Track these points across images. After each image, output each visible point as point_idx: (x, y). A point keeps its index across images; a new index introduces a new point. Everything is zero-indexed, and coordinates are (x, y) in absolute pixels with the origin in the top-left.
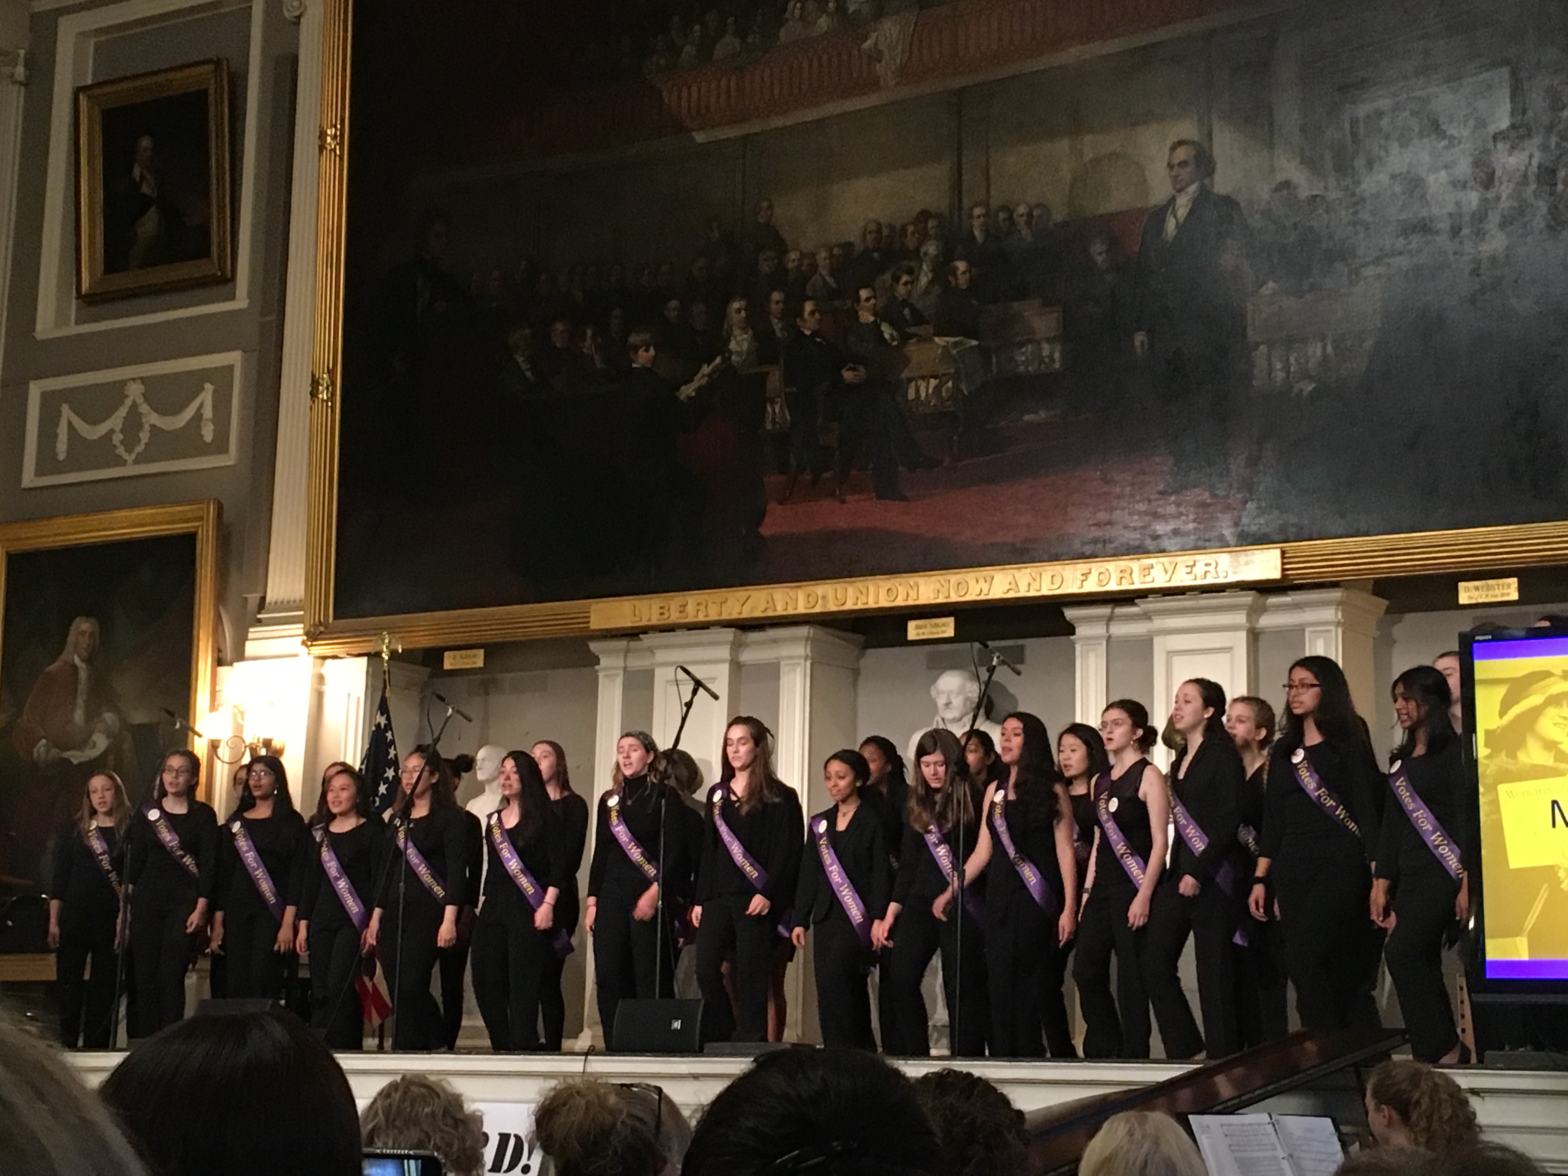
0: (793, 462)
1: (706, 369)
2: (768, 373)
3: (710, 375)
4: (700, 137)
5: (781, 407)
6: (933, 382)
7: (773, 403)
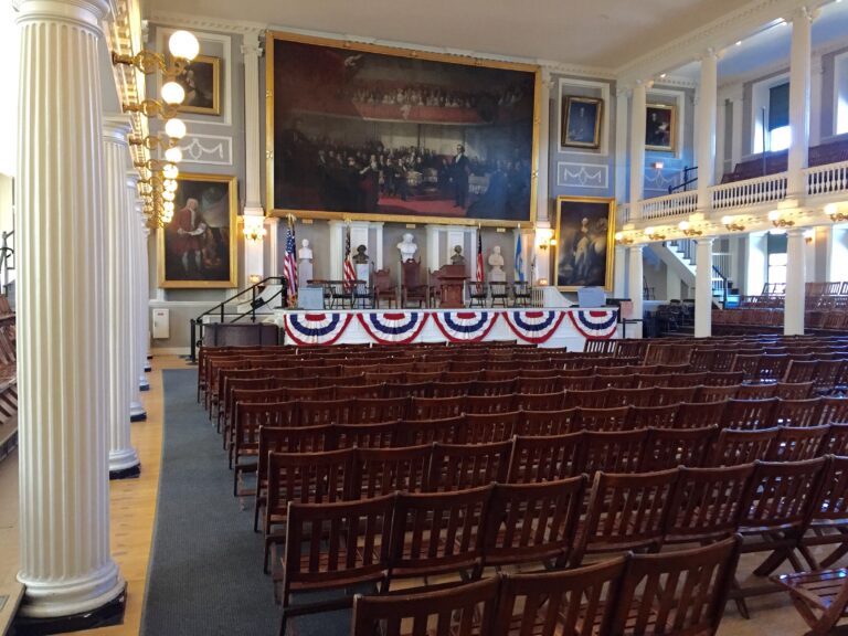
0: (385, 191)
2: (380, 172)
3: (367, 170)
4: (365, 119)
6: (413, 180)
7: (381, 178)
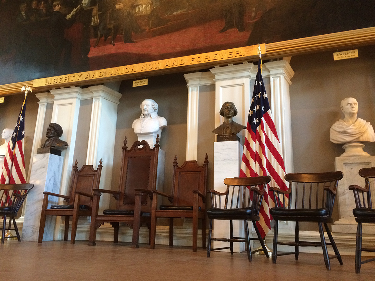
0: (99, 34)
1: (75, 10)
2: (93, 9)
3: (76, 11)
5: (97, 18)
6: (144, 6)
7: (94, 17)
